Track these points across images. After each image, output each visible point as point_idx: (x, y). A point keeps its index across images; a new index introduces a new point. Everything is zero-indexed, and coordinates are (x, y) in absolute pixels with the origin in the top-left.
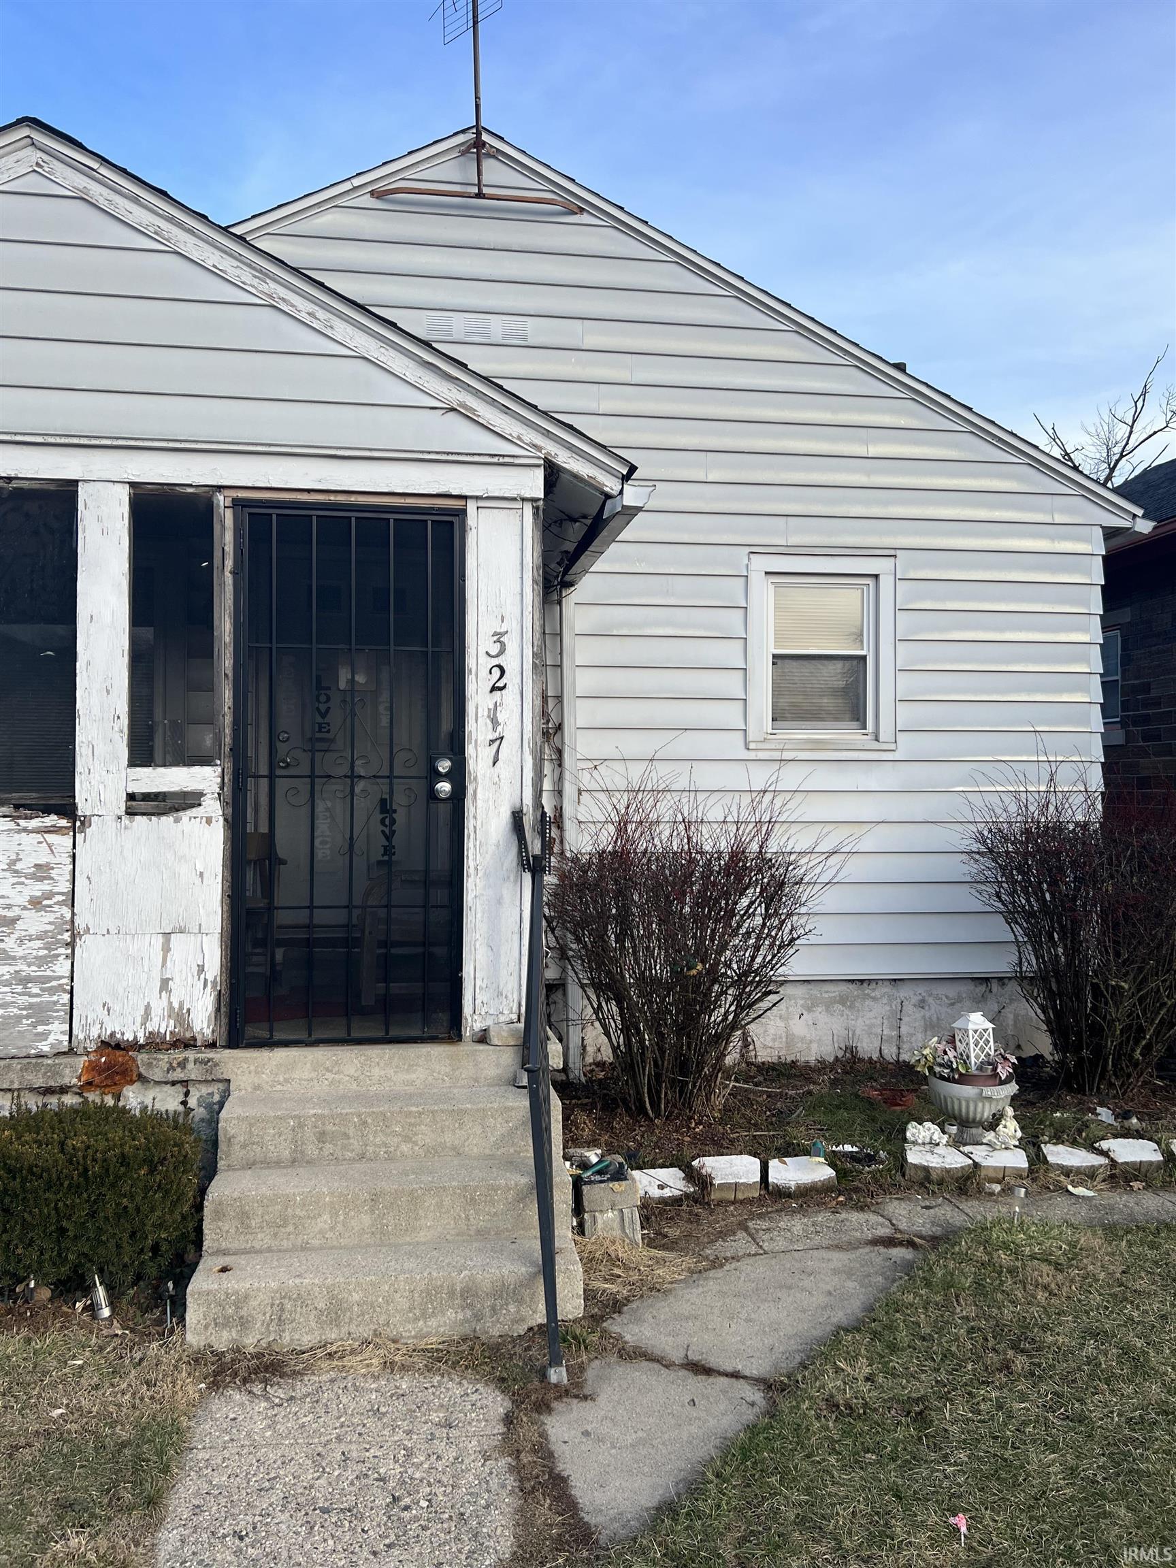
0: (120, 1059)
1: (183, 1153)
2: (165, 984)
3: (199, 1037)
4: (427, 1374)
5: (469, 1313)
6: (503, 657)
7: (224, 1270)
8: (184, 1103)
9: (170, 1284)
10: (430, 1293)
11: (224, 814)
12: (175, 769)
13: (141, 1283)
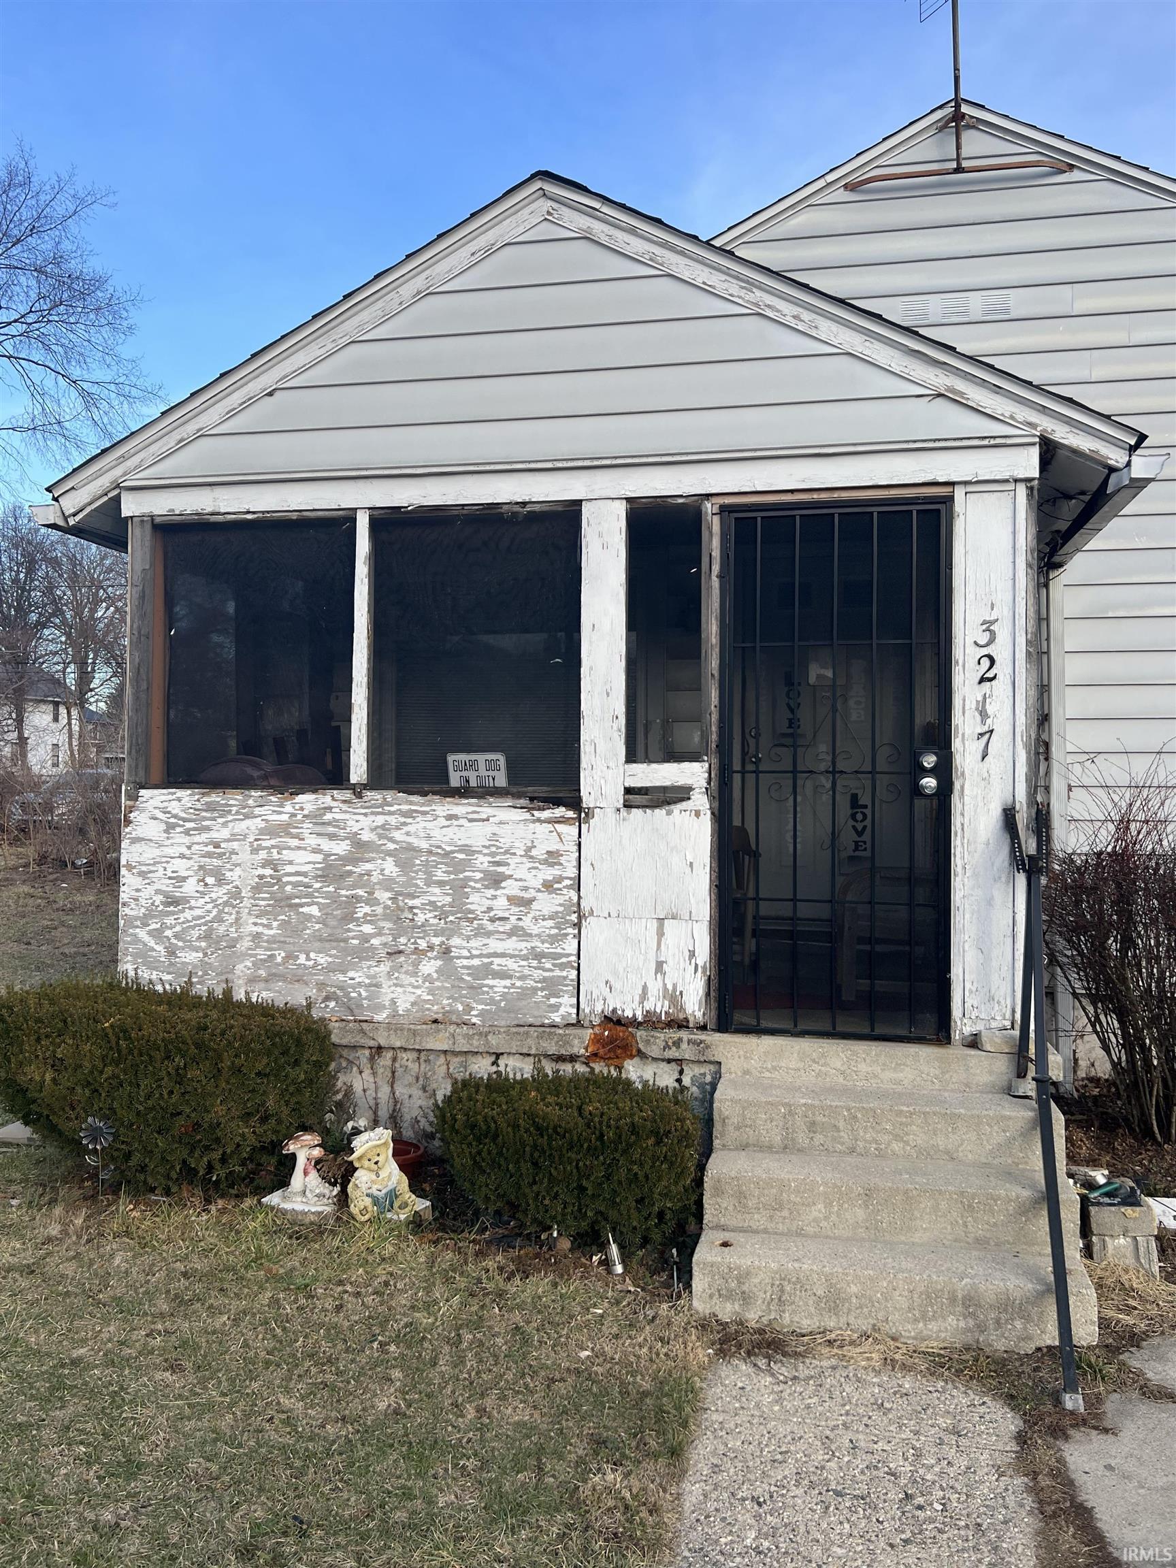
0: (621, 1034)
1: (686, 1128)
2: (660, 966)
3: (691, 1019)
4: (930, 1377)
5: (971, 1323)
6: (992, 646)
7: (725, 1244)
8: (679, 1081)
9: (674, 1251)
10: (930, 1296)
11: (711, 808)
12: (667, 765)
13: (648, 1246)
